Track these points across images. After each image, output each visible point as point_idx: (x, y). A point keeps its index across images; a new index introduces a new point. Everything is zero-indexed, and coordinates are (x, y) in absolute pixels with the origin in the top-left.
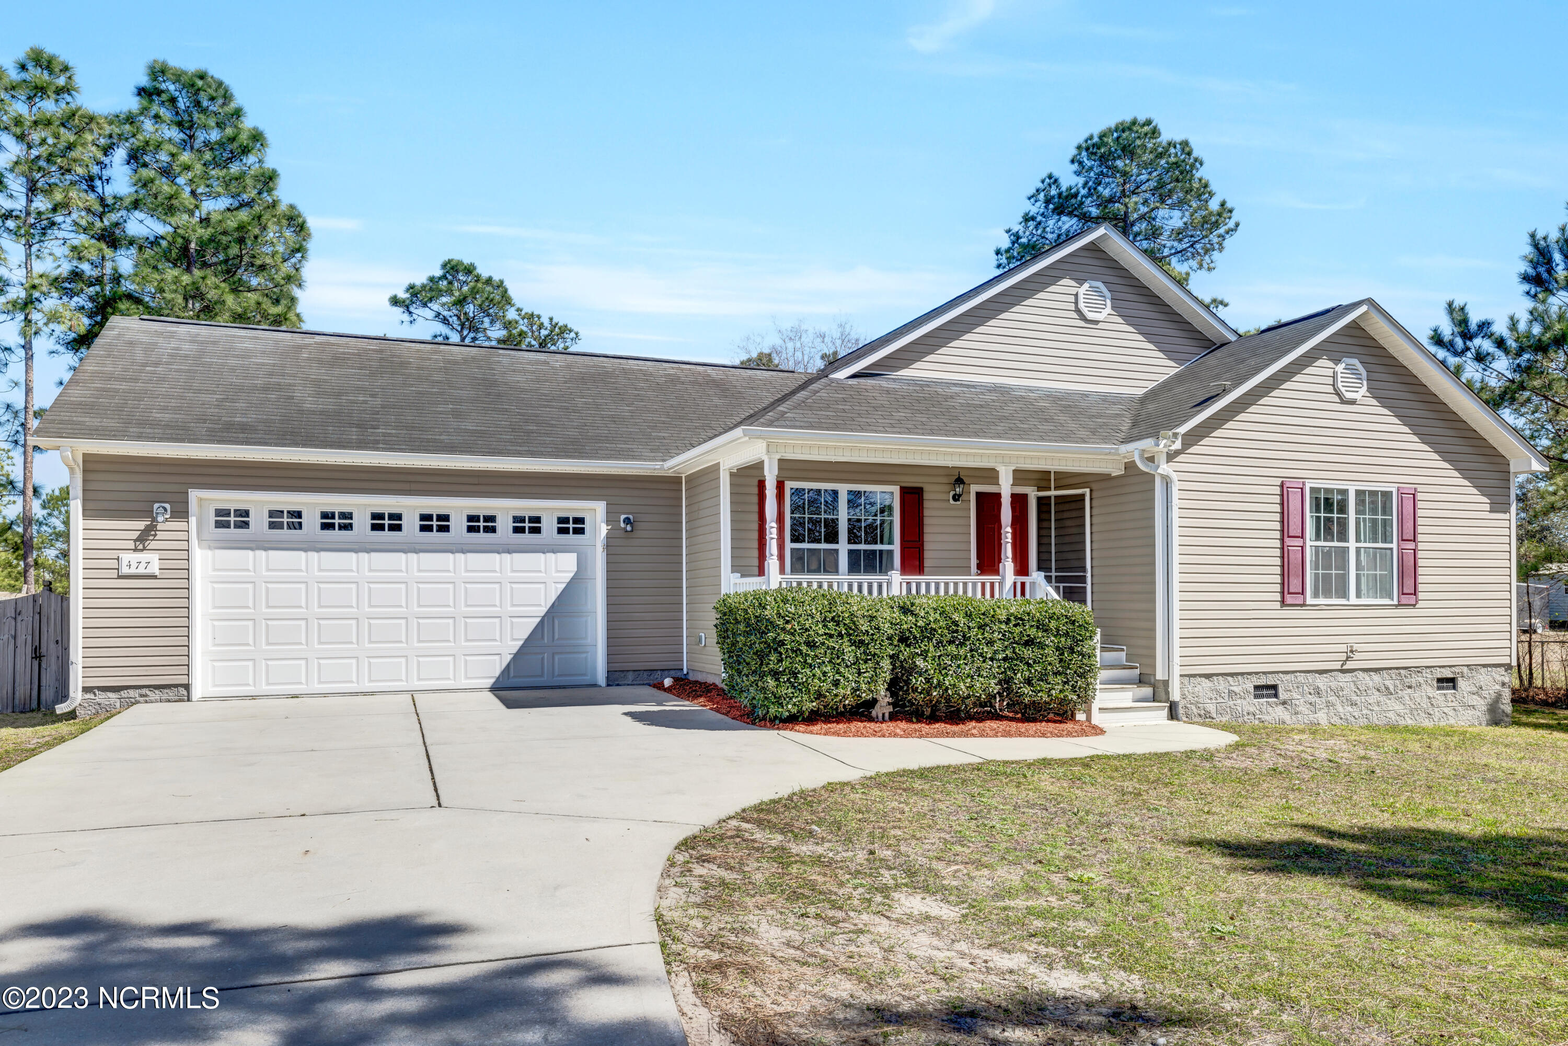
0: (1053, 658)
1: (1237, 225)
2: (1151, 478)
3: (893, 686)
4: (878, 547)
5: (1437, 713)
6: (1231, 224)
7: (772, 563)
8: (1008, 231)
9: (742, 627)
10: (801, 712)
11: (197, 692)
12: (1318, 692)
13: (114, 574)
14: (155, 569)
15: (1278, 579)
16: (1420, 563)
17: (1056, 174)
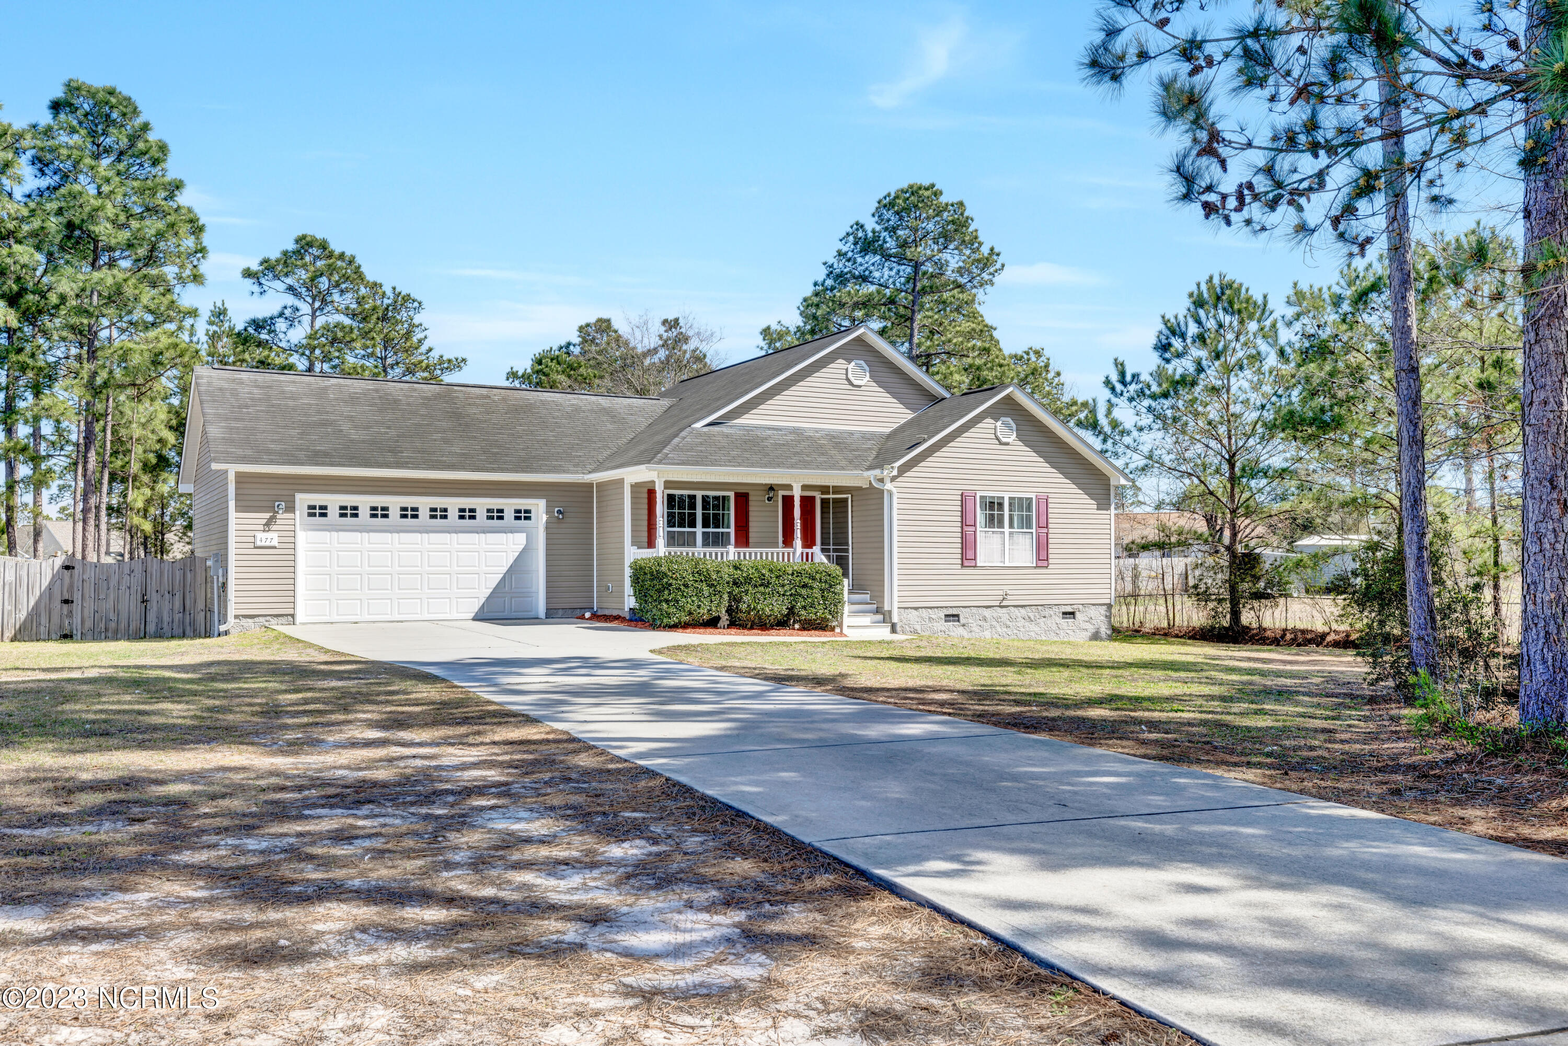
0: (818, 595)
1: (1003, 266)
2: (881, 492)
3: (729, 611)
4: (721, 530)
5: (1062, 633)
6: (998, 266)
7: (661, 541)
8: (825, 264)
9: (649, 576)
10: (680, 622)
11: (299, 618)
12: (985, 619)
13: (252, 545)
14: (275, 543)
15: (959, 551)
16: (1050, 541)
17: (862, 221)
